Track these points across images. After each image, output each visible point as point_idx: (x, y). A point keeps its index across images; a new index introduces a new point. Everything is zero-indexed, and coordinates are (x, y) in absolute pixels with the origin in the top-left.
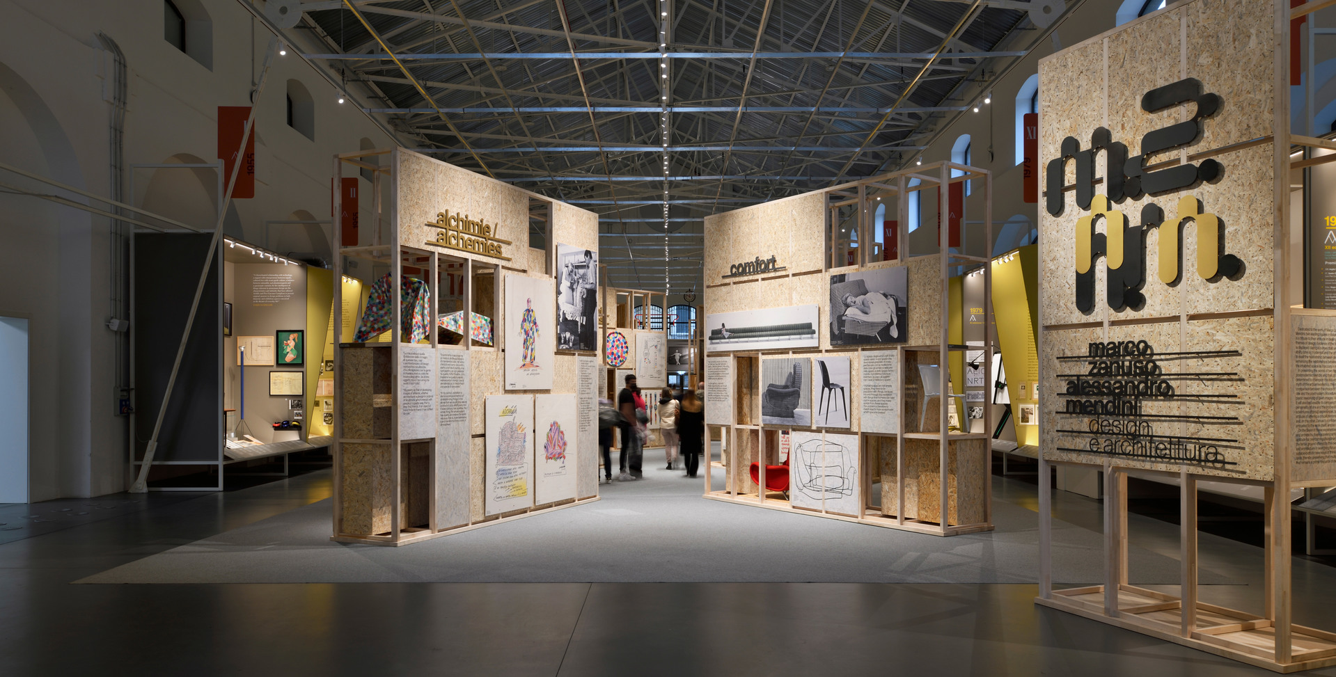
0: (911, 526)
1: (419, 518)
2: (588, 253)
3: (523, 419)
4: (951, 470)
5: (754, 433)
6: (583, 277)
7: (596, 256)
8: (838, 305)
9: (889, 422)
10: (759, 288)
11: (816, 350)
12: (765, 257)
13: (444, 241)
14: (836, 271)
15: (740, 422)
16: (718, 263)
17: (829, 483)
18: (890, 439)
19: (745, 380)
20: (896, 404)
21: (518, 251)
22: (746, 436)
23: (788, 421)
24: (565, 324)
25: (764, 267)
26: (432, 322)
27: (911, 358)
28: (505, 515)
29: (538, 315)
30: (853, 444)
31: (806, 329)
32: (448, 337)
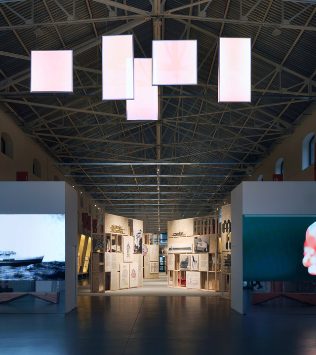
0: (209, 290)
1: (108, 288)
2: (141, 230)
3: (127, 268)
4: (217, 279)
5: (179, 272)
6: (140, 236)
7: (142, 231)
8: (196, 244)
9: (205, 269)
10: (179, 239)
11: (192, 253)
12: (181, 232)
13: (113, 231)
14: (196, 236)
15: (176, 269)
16: (170, 233)
17: (194, 282)
18: (206, 273)
19: (177, 259)
20: (207, 265)
21: (126, 231)
22: (177, 272)
23: (186, 269)
24: (136, 247)
25: (181, 234)
26: (110, 248)
27: (210, 256)
28: (124, 289)
29: (130, 245)
30: (199, 274)
31: (189, 248)
32: (113, 251)
